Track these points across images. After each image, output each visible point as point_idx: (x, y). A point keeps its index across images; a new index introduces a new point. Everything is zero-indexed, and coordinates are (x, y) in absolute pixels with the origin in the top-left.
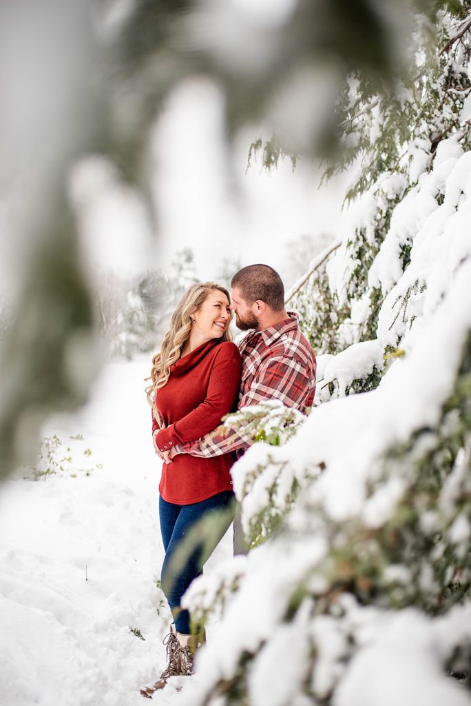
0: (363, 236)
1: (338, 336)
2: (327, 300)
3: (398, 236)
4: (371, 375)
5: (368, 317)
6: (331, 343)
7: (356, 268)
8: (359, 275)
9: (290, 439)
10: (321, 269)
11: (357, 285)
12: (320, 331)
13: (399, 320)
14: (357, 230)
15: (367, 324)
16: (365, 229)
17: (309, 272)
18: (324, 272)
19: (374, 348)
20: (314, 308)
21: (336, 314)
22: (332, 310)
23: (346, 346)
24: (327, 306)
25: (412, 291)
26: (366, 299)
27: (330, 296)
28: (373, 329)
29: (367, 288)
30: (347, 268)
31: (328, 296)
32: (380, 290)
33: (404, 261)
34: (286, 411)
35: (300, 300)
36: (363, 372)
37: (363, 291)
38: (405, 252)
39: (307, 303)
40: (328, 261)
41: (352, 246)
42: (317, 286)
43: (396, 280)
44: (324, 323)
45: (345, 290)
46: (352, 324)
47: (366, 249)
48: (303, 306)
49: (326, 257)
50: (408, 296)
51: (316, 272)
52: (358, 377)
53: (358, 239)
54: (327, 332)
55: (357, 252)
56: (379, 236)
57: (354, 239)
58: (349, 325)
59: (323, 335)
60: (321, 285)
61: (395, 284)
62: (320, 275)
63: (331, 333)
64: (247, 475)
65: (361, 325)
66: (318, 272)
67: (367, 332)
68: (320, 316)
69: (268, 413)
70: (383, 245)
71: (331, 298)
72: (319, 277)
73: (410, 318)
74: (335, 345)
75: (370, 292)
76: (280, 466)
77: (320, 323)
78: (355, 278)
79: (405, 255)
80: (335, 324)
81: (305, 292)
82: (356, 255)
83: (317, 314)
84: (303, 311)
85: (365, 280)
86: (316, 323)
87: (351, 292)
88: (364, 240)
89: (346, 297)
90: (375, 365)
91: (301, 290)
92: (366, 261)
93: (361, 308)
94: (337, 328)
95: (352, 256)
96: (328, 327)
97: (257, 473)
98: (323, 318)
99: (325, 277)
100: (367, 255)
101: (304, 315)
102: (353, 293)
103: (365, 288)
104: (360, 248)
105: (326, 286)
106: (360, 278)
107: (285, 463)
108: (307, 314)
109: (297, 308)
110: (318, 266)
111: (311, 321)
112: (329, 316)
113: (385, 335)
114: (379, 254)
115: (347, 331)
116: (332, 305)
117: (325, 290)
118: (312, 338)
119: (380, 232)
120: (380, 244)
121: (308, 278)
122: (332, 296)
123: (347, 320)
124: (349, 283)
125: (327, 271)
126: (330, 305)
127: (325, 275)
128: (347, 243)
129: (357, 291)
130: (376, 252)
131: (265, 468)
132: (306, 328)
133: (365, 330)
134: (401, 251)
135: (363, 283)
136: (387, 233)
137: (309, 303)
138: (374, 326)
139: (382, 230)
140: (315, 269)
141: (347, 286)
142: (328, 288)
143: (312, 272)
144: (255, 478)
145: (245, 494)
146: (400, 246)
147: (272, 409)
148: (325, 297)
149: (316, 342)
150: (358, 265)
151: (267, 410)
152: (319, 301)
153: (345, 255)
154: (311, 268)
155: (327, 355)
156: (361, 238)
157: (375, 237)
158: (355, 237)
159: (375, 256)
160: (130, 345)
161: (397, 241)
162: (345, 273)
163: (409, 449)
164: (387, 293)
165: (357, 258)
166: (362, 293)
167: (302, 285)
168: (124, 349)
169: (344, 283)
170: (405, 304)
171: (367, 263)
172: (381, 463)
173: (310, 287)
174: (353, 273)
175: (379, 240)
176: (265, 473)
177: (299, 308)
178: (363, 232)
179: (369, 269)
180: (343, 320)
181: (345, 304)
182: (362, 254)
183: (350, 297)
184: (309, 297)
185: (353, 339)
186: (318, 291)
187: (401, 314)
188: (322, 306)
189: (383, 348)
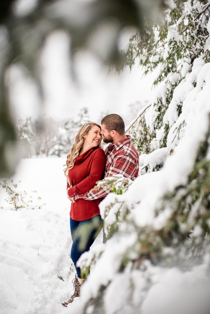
1: (150, 146)
2: (145, 130)
3: (176, 101)
5: (163, 137)
6: (147, 149)
7: (158, 115)
8: (159, 119)
9: (127, 192)
10: (142, 116)
11: (158, 123)
12: (142, 144)
13: (176, 139)
14: (158, 98)
15: (163, 140)
17: (137, 117)
19: (166, 151)
20: (139, 133)
21: (149, 136)
22: (148, 134)
23: (154, 150)
24: (145, 132)
25: (182, 126)
26: (163, 129)
30: (154, 116)
31: (146, 128)
32: (168, 125)
33: (179, 112)
34: (124, 179)
35: (133, 130)
36: (161, 162)
38: (179, 108)
40: (145, 112)
41: (156, 106)
42: (141, 123)
43: (175, 120)
44: (144, 140)
45: (153, 125)
47: (162, 107)
48: (135, 133)
49: (145, 111)
50: (180, 128)
52: (159, 164)
53: (158, 103)
54: (145, 144)
55: (158, 109)
56: (168, 101)
57: (157, 103)
58: (155, 141)
60: (142, 123)
61: (175, 122)
62: (142, 118)
63: (147, 144)
64: (106, 207)
65: (160, 141)
66: (141, 117)
67: (163, 144)
69: (116, 180)
70: (169, 105)
72: (141, 120)
74: (149, 150)
75: (164, 126)
76: (121, 203)
77: (142, 140)
78: (157, 120)
80: (149, 140)
82: (158, 110)
83: (141, 136)
84: (134, 135)
85: (162, 121)
86: (140, 140)
87: (155, 126)
88: (161, 103)
89: (153, 128)
91: (134, 125)
92: (162, 112)
93: (160, 133)
94: (150, 142)
95: (156, 110)
96: (145, 142)
97: (110, 207)
98: (143, 138)
99: (144, 120)
100: (163, 110)
102: (157, 126)
103: (162, 124)
104: (159, 107)
105: (144, 123)
106: (160, 120)
107: (123, 202)
108: (136, 136)
110: (141, 115)
111: (138, 139)
112: (146, 137)
113: (170, 145)
114: (168, 109)
115: (154, 143)
117: (144, 125)
118: (138, 147)
119: (168, 99)
121: (137, 120)
122: (147, 128)
123: (154, 139)
124: (155, 122)
126: (147, 132)
127: (144, 118)
128: (154, 104)
129: (158, 126)
131: (114, 204)
132: (136, 143)
134: (178, 108)
136: (171, 100)
137: (137, 131)
138: (166, 141)
139: (169, 99)
141: (154, 123)
143: (139, 117)
144: (110, 209)
145: (106, 216)
146: (177, 106)
147: (118, 178)
148: (144, 128)
149: (140, 148)
150: (159, 114)
151: (116, 179)
152: (141, 130)
153: (153, 110)
154: (138, 115)
155: (145, 154)
156: (160, 102)
157: (166, 101)
158: (157, 102)
159: (166, 110)
160: (60, 151)
161: (176, 103)
162: (153, 118)
163: (174, 195)
164: (171, 126)
165: (158, 111)
166: (160, 127)
167: (134, 123)
168: (57, 153)
169: (152, 122)
170: (179, 131)
171: (163, 113)
172: (162, 201)
173: (137, 124)
174: (157, 118)
175: (168, 103)
176: (114, 206)
177: (133, 134)
178: (161, 99)
179: (163, 116)
180: (152, 139)
181: (153, 131)
182: (160, 109)
183: (155, 129)
184: (137, 128)
185: (157, 147)
186: (141, 126)
187: (177, 136)
188: (143, 132)
189: (170, 151)
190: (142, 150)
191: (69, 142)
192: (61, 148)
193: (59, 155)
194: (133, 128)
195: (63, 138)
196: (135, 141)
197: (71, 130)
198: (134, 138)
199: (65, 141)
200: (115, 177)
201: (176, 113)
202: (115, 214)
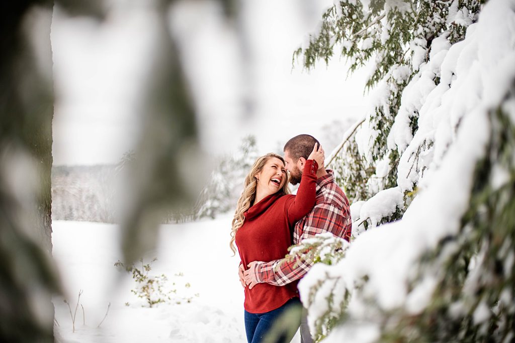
0: (381, 113)
1: (367, 188)
2: (357, 162)
3: (407, 111)
4: (395, 213)
5: (388, 172)
6: (362, 193)
7: (378, 136)
8: (380, 141)
9: (340, 262)
10: (351, 139)
11: (379, 149)
12: (354, 185)
13: (414, 171)
14: (376, 108)
15: (388, 177)
16: (382, 107)
17: (343, 142)
18: (354, 141)
19: (396, 193)
20: (348, 168)
21: (364, 172)
22: (362, 169)
23: (374, 194)
24: (358, 166)
25: (422, 148)
26: (387, 160)
27: (360, 158)
28: (393, 180)
29: (387, 151)
30: (371, 137)
31: (358, 159)
32: (397, 151)
33: (413, 128)
34: (335, 240)
35: (337, 163)
36: (389, 211)
37: (384, 153)
38: (413, 122)
39: (343, 165)
40: (356, 132)
41: (374, 120)
42: (349, 151)
43: (408, 142)
44: (356, 179)
45: (371, 153)
46: (377, 178)
47: (384, 122)
48: (340, 167)
49: (355, 130)
50: (419, 152)
51: (348, 141)
52: (386, 215)
53: (378, 115)
54: (359, 185)
55: (377, 125)
56: (393, 112)
57: (374, 115)
58: (375, 179)
59: (356, 187)
60: (352, 151)
61: (408, 145)
62: (351, 143)
63: (362, 185)
64: (311, 288)
65: (383, 178)
66: (350, 142)
67: (389, 183)
68: (353, 174)
69: (322, 243)
70: (396, 118)
71: (360, 160)
72: (350, 145)
73: (421, 169)
74: (366, 194)
75: (389, 153)
76: (334, 281)
77: (353, 179)
78: (377, 144)
79: (414, 124)
80: (365, 179)
81: (341, 157)
82: (377, 127)
83: (351, 173)
84: (340, 171)
85: (385, 145)
86: (350, 179)
87: (375, 154)
88: (382, 115)
89: (372, 158)
90: (397, 206)
91: (338, 155)
92: (384, 130)
93: (383, 166)
94: (366, 182)
95: (374, 127)
96: (359, 181)
97: (318, 287)
98: (356, 175)
99: (355, 145)
100: (385, 126)
101: (341, 173)
102: (377, 155)
103: (385, 151)
104: (379, 121)
105: (356, 151)
106: (381, 144)
107: (339, 278)
108: (343, 173)
109: (335, 169)
110: (349, 137)
111: (346, 178)
112: (359, 173)
113: (404, 182)
114: (394, 124)
115: (373, 183)
116: (362, 165)
117: (355, 154)
118: (348, 190)
119: (393, 108)
120: (394, 118)
121: (343, 146)
123: (373, 176)
124: (374, 147)
125: (356, 140)
126: (360, 165)
127: (355, 143)
128: (370, 118)
129: (379, 154)
130: (392, 123)
131: (324, 282)
132: (343, 184)
133: (387, 182)
134: (411, 121)
135: (383, 147)
136: (398, 108)
137: (344, 165)
138: (393, 178)
139: (395, 107)
140: (347, 139)
141: (372, 150)
142: (357, 153)
143: (345, 142)
144: (317, 290)
145: (311, 303)
146: (410, 118)
147: (325, 239)
148: (355, 159)
149: (351, 193)
150: (379, 134)
151: (321, 241)
152: (351, 163)
153: (369, 127)
154: (345, 138)
155: (360, 202)
157: (390, 112)
158: (376, 113)
159: (391, 127)
160: (214, 209)
161: (407, 114)
162: (370, 140)
164: (402, 153)
165: (378, 129)
167: (338, 152)
168: (209, 212)
169: (369, 148)
170: (417, 158)
171: (386, 132)
172: (417, 266)
173: (344, 153)
174: (376, 140)
175: (393, 114)
176: (324, 286)
177: (337, 169)
178: (381, 109)
179: (387, 136)
180: (370, 176)
181: (371, 164)
182: (381, 125)
183: (374, 159)
184: (344, 160)
185: (379, 189)
186: (350, 155)
187: (415, 166)
188: (354, 166)
189: (403, 193)
190: (353, 196)
191: (228, 194)
192: (216, 204)
193: (212, 216)
194: (336, 160)
195: (217, 189)
196: (342, 181)
197: (230, 174)
198: (339, 176)
199: (222, 193)
200: (319, 239)
201: (409, 130)
202: (326, 298)
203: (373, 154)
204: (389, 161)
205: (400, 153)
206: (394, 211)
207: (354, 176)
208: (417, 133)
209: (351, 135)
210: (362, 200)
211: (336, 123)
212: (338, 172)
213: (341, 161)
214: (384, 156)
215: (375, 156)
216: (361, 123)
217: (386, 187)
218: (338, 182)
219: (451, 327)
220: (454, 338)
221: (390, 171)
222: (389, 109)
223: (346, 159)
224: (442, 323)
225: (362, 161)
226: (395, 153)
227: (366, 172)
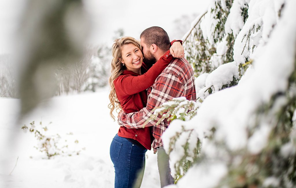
0: (220, 6)
1: (210, 63)
2: (202, 44)
3: (239, 4)
4: (232, 82)
5: (226, 51)
6: (207, 68)
7: (217, 24)
8: (220, 28)
9: (192, 119)
10: (197, 27)
11: (219, 34)
12: (200, 61)
13: (246, 49)
14: (216, 2)
15: (227, 55)
16: (220, 2)
17: (191, 29)
18: (200, 28)
19: (233, 66)
20: (196, 49)
21: (208, 52)
22: (206, 49)
23: (215, 68)
24: (203, 47)
25: (252, 31)
26: (224, 42)
27: (204, 41)
28: (230, 57)
29: (224, 35)
30: (212, 24)
31: (203, 42)
32: (232, 35)
33: (244, 17)
34: (188, 103)
35: (187, 45)
36: (228, 80)
37: (222, 36)
38: (244, 12)
39: (191, 46)
40: (201, 22)
41: (214, 12)
42: (196, 36)
43: (241, 28)
44: (202, 57)
45: (212, 37)
46: (218, 56)
47: (222, 13)
48: (190, 49)
49: (200, 20)
50: (250, 35)
51: (195, 29)
52: (225, 83)
53: (217, 7)
54: (204, 62)
55: (217, 15)
56: (229, 5)
57: (214, 8)
58: (216, 57)
59: (202, 63)
60: (198, 36)
61: (240, 30)
62: (197, 30)
63: (207, 62)
64: (171, 139)
65: (222, 56)
66: (196, 29)
67: (227, 59)
68: (199, 53)
69: (178, 105)
70: (231, 9)
71: (204, 42)
72: (197, 32)
73: (251, 47)
74: (210, 69)
75: (226, 36)
76: (189, 132)
77: (200, 57)
78: (217, 29)
79: (245, 13)
80: (208, 57)
81: (189, 41)
82: (217, 17)
83: (198, 52)
84: (189, 51)
85: (223, 30)
86: (198, 57)
87: (216, 38)
88: (220, 8)
89: (213, 41)
90: (234, 76)
91: (188, 39)
92: (222, 19)
93: (222, 47)
94: (210, 59)
95: (214, 17)
96: (204, 58)
97: (176, 137)
98: (201, 54)
99: (200, 31)
100: (223, 16)
101: (190, 53)
102: (217, 38)
103: (223, 35)
104: (218, 13)
105: (201, 36)
106: (220, 30)
107: (192, 130)
108: (192, 53)
109: (186, 50)
110: (195, 25)
111: (194, 56)
112: (204, 53)
113: (238, 57)
114: (230, 15)
115: (215, 60)
116: (206, 46)
117: (201, 38)
118: (196, 66)
119: (228, 2)
120: (229, 9)
121: (191, 32)
122: (205, 41)
123: (215, 54)
124: (214, 32)
125: (201, 27)
126: (205, 46)
127: (200, 30)
128: (211, 10)
129: (219, 37)
130: (228, 14)
131: (181, 134)
132: (192, 61)
133: (225, 59)
134: (242, 11)
135: (222, 32)
136: (232, 2)
137: (193, 46)
138: (230, 56)
139: (230, 1)
140: (194, 27)
141: (213, 34)
142: (202, 37)
143: (193, 29)
144: (176, 140)
145: (171, 150)
146: (241, 9)
147: (180, 102)
148: (201, 42)
149: (199, 68)
150: (219, 22)
151: (178, 103)
152: (198, 45)
153: (211, 17)
154: (192, 26)
155: (206, 74)
156: (218, 7)
157: (226, 5)
158: (215, 6)
159: (227, 16)
160: (94, 85)
161: (239, 6)
162: (211, 27)
163: (271, 107)
164: (236, 36)
165: (217, 18)
166: (222, 38)
167: (187, 37)
168: (91, 87)
169: (211, 33)
170: (248, 39)
171: (223, 20)
172: (254, 116)
173: (192, 37)
174: (216, 27)
175: (229, 7)
176: (181, 137)
177: (188, 50)
178: (219, 3)
179: (224, 24)
180: (212, 54)
181: (213, 45)
182: (220, 16)
183: (215, 41)
184: (192, 43)
185: (219, 64)
186: (197, 39)
187: (247, 46)
188: (200, 48)
189: (238, 65)
190: (200, 70)
191: (104, 73)
192: (96, 80)
193: (93, 90)
194: (186, 43)
195: (96, 69)
196: (191, 59)
197: (105, 58)
198: (189, 55)
199: (100, 72)
200: (176, 101)
201: (241, 18)
202: (183, 146)
203: (214, 37)
204: (227, 42)
205: (234, 36)
206: (232, 80)
207: (200, 55)
208: (248, 20)
209: (197, 24)
210: (207, 73)
211: (185, 17)
212: (188, 52)
213: (190, 44)
214: (223, 39)
215: (216, 39)
216: (204, 15)
217: (225, 62)
218: (188, 60)
219: (282, 163)
220: (285, 172)
221: (228, 50)
222: (225, 3)
223: (194, 42)
224: (276, 161)
225: (206, 43)
226: (231, 36)
227: (209, 52)
